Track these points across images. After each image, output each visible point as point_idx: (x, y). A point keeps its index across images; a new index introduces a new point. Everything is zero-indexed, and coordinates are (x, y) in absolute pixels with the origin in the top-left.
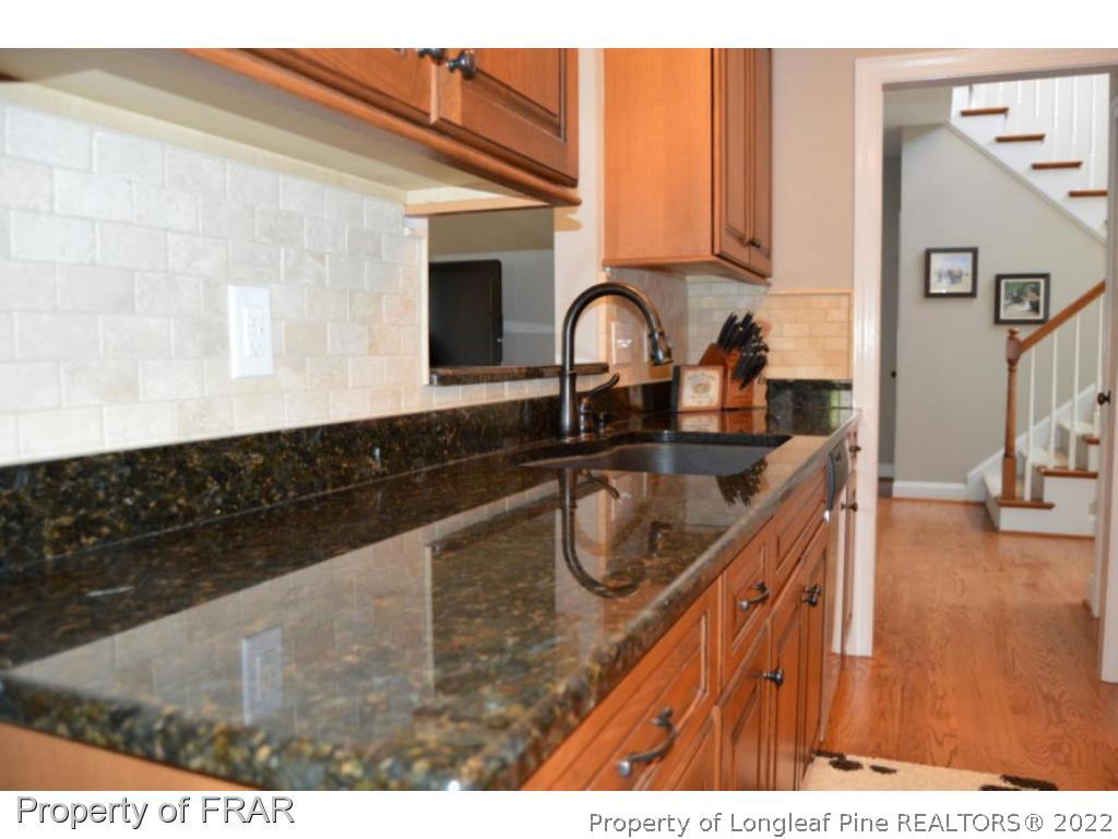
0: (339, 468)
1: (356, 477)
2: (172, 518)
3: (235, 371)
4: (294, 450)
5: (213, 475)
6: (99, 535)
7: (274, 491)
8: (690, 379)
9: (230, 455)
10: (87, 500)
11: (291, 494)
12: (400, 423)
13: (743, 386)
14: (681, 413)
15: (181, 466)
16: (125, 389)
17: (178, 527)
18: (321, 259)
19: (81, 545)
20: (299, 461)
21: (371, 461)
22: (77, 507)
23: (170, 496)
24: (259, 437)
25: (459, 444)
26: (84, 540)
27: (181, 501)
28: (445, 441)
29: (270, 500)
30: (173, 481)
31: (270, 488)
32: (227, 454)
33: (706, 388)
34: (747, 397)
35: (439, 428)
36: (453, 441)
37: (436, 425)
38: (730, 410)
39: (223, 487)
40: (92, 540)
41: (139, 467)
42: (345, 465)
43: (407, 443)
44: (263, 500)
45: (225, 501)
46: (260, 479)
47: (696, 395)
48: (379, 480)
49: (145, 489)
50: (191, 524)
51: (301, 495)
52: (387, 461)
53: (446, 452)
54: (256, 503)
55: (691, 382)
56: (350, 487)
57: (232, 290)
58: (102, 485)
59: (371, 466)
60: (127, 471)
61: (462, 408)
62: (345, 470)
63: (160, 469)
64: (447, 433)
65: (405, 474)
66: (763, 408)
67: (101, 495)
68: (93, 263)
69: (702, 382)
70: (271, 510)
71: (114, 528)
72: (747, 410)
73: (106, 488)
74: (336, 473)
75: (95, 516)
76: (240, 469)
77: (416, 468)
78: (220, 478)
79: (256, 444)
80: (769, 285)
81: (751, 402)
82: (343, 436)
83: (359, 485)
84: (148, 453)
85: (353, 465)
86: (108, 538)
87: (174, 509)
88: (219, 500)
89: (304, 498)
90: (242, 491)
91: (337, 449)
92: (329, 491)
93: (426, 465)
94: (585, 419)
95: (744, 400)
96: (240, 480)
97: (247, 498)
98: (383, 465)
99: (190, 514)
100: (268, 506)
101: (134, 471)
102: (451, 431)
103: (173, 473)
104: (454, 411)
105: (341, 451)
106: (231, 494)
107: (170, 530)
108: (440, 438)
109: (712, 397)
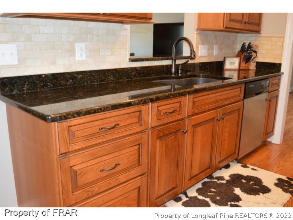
0: (101, 78)
1: (106, 80)
2: (62, 85)
3: (77, 59)
4: (90, 74)
5: (71, 79)
6: (48, 87)
7: (85, 82)
8: (228, 60)
9: (75, 75)
10: (46, 81)
11: (89, 83)
12: (119, 70)
13: (246, 63)
14: (225, 70)
15: (64, 77)
16: (54, 63)
17: (63, 87)
18: (98, 36)
19: (44, 89)
20: (91, 77)
21: (110, 77)
22: (43, 82)
23: (62, 82)
24: (81, 72)
25: (137, 75)
26: (45, 88)
27: (64, 83)
28: (133, 74)
29: (84, 84)
30: (62, 79)
31: (84, 82)
32: (74, 75)
33: (234, 63)
34: (247, 66)
35: (131, 71)
36: (135, 74)
37: (130, 71)
38: (242, 70)
39: (73, 81)
40: (47, 88)
41: (55, 76)
42: (103, 78)
43: (121, 74)
44: (82, 84)
45: (73, 83)
46: (81, 80)
47: (230, 65)
48: (112, 81)
49: (57, 80)
50: (66, 87)
51: (91, 83)
52: (114, 78)
53: (133, 77)
54: (80, 84)
55: (229, 61)
56: (104, 82)
57: (76, 44)
58: (48, 79)
59: (110, 79)
60: (53, 77)
61: (138, 67)
62: (103, 79)
63: (60, 77)
64: (133, 72)
65: (120, 81)
66: (254, 70)
67: (48, 81)
68: (47, 41)
69: (232, 62)
70: (84, 86)
71: (50, 86)
72: (248, 70)
73: (49, 80)
74: (100, 79)
75: (47, 84)
76: (77, 77)
77: (123, 80)
78: (72, 79)
79: (81, 73)
80: (261, 33)
81: (249, 68)
82: (102, 72)
83: (107, 82)
84: (57, 74)
85: (105, 78)
86: (49, 88)
87: (63, 84)
88: (72, 83)
89: (92, 84)
90: (77, 82)
91: (101, 75)
92: (99, 83)
93: (127, 79)
94: (181, 70)
95: (246, 67)
96: (77, 80)
97: (78, 83)
98: (113, 78)
99: (66, 85)
100: (83, 85)
101: (54, 77)
102: (134, 72)
103: (62, 78)
104: (136, 68)
105: (102, 75)
106: (75, 82)
107: (62, 87)
108: (131, 74)
109: (236, 66)
